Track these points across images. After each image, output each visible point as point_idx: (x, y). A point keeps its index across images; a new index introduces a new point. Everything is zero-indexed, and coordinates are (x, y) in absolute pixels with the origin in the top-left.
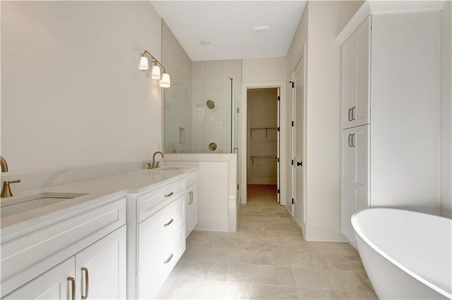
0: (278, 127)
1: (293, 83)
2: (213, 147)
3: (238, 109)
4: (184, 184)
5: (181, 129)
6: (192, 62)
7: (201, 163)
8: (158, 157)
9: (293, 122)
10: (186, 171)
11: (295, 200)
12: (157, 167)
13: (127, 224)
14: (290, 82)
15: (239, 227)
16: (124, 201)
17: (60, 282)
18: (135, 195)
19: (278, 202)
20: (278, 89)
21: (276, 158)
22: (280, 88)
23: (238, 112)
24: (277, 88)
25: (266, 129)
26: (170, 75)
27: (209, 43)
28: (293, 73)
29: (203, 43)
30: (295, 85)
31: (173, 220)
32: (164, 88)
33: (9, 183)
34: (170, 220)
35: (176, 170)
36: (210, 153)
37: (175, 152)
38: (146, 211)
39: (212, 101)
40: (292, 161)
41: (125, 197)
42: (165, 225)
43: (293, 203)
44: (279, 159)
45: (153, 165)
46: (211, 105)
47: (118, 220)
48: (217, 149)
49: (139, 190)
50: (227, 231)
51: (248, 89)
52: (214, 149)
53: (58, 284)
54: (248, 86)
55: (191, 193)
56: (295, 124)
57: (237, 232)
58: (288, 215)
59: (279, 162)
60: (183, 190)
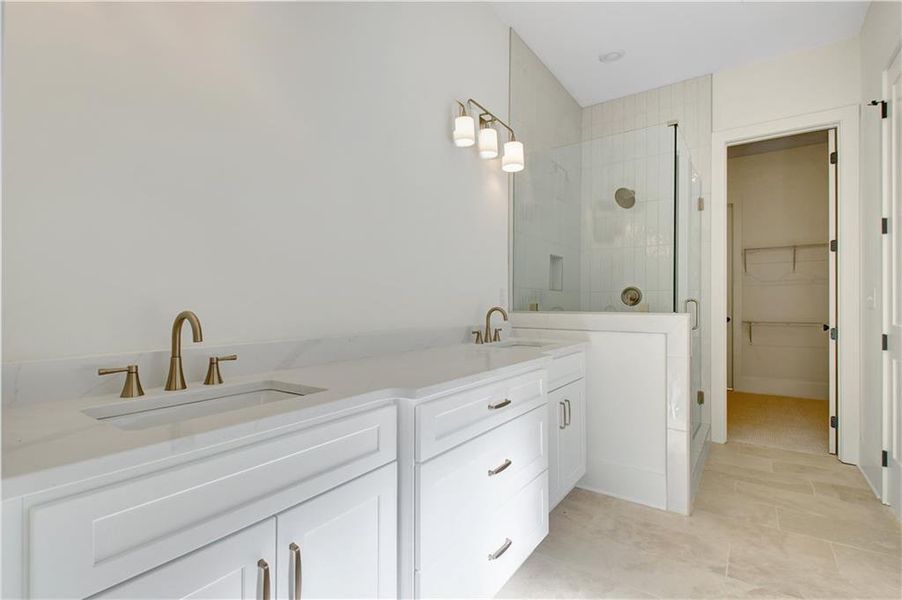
0: (832, 237)
1: (884, 105)
2: (632, 298)
3: (701, 201)
4: (541, 381)
5: (554, 259)
6: (582, 109)
7: (593, 336)
8: (497, 320)
9: (884, 221)
10: (549, 352)
11: (894, 456)
12: (495, 340)
13: (398, 459)
14: (874, 103)
15: (697, 504)
16: (392, 411)
17: (243, 566)
18: (413, 402)
19: (832, 449)
20: (831, 134)
21: (826, 328)
22: (836, 129)
23: (701, 208)
24: (826, 132)
25: (795, 248)
26: (523, 143)
27: (620, 56)
28: (885, 76)
29: (603, 59)
30: (892, 110)
31: (510, 463)
32: (514, 173)
33: (217, 359)
34: (503, 463)
35: (529, 348)
36: (623, 310)
37: (535, 308)
38: (439, 437)
39: (629, 188)
40: (885, 337)
41: (396, 402)
42: (491, 473)
43: (885, 464)
44: (835, 331)
45: (485, 336)
46: (625, 198)
47: (378, 449)
48: (642, 301)
49: (419, 390)
50: (664, 508)
51: (729, 148)
52: (635, 301)
53: (240, 570)
54: (729, 139)
55: (565, 405)
56: (893, 226)
57: (691, 515)
58: (870, 498)
59: (835, 337)
60: (539, 395)
